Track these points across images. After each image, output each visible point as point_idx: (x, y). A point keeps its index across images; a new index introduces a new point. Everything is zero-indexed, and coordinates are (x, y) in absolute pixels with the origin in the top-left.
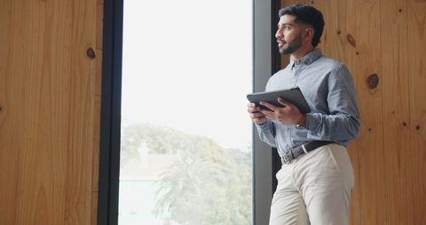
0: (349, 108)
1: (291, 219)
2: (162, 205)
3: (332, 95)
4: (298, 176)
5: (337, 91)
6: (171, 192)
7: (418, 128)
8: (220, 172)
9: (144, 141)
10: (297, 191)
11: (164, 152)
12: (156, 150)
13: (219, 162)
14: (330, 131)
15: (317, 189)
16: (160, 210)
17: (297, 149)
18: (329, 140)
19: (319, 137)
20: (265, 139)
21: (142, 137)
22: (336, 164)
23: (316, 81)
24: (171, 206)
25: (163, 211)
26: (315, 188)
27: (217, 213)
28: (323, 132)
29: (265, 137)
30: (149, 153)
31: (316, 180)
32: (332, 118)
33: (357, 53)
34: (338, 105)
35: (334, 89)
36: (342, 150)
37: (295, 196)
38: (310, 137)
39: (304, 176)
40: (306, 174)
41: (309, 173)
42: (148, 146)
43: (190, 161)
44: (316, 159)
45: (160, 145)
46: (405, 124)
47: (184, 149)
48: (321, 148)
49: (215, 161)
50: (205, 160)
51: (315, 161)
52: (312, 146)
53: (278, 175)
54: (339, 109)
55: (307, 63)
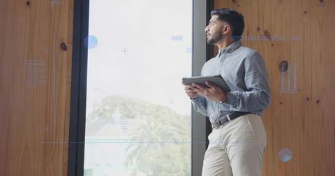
0: (261, 85)
1: (217, 171)
2: (131, 158)
3: (247, 76)
4: (224, 138)
5: (251, 72)
6: (138, 148)
7: (318, 102)
8: (177, 133)
9: (118, 108)
10: (223, 149)
11: (133, 117)
12: (126, 115)
13: (176, 125)
14: (246, 104)
15: (237, 149)
16: (129, 162)
17: (223, 118)
18: (246, 111)
19: (238, 109)
20: (199, 110)
21: (116, 106)
22: (252, 130)
23: (236, 66)
24: (138, 159)
25: (131, 163)
26: (236, 147)
27: (173, 165)
28: (241, 105)
29: (198, 109)
30: (121, 118)
31: (237, 142)
32: (248, 93)
33: (272, 45)
34: (253, 83)
35: (249, 71)
36: (258, 119)
37: (221, 153)
38: (232, 109)
39: (228, 139)
40: (229, 137)
41: (232, 136)
42: (120, 113)
43: (153, 124)
44: (237, 126)
45: (130, 112)
46: (308, 99)
47: (148, 115)
48: (241, 117)
49: (173, 125)
50: (165, 124)
51: (237, 127)
52: (234, 115)
53: (210, 137)
54: (253, 86)
55: (229, 51)
